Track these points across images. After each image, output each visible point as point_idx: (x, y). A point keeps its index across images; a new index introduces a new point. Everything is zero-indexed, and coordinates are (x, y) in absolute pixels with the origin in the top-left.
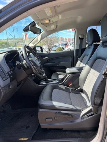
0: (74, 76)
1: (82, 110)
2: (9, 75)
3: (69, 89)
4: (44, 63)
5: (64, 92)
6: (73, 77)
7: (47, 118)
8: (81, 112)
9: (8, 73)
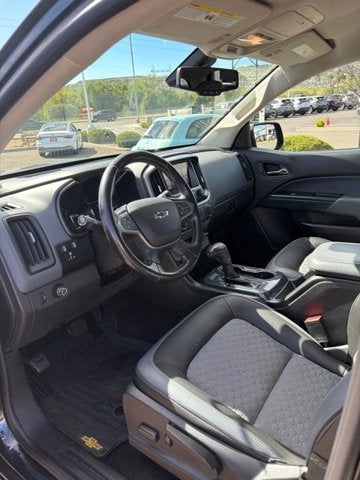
0: (335, 287)
1: (274, 462)
2: (62, 255)
3: (299, 337)
4: (271, 193)
5: (272, 342)
6: (330, 291)
7: (144, 424)
8: (264, 467)
9: (58, 247)
